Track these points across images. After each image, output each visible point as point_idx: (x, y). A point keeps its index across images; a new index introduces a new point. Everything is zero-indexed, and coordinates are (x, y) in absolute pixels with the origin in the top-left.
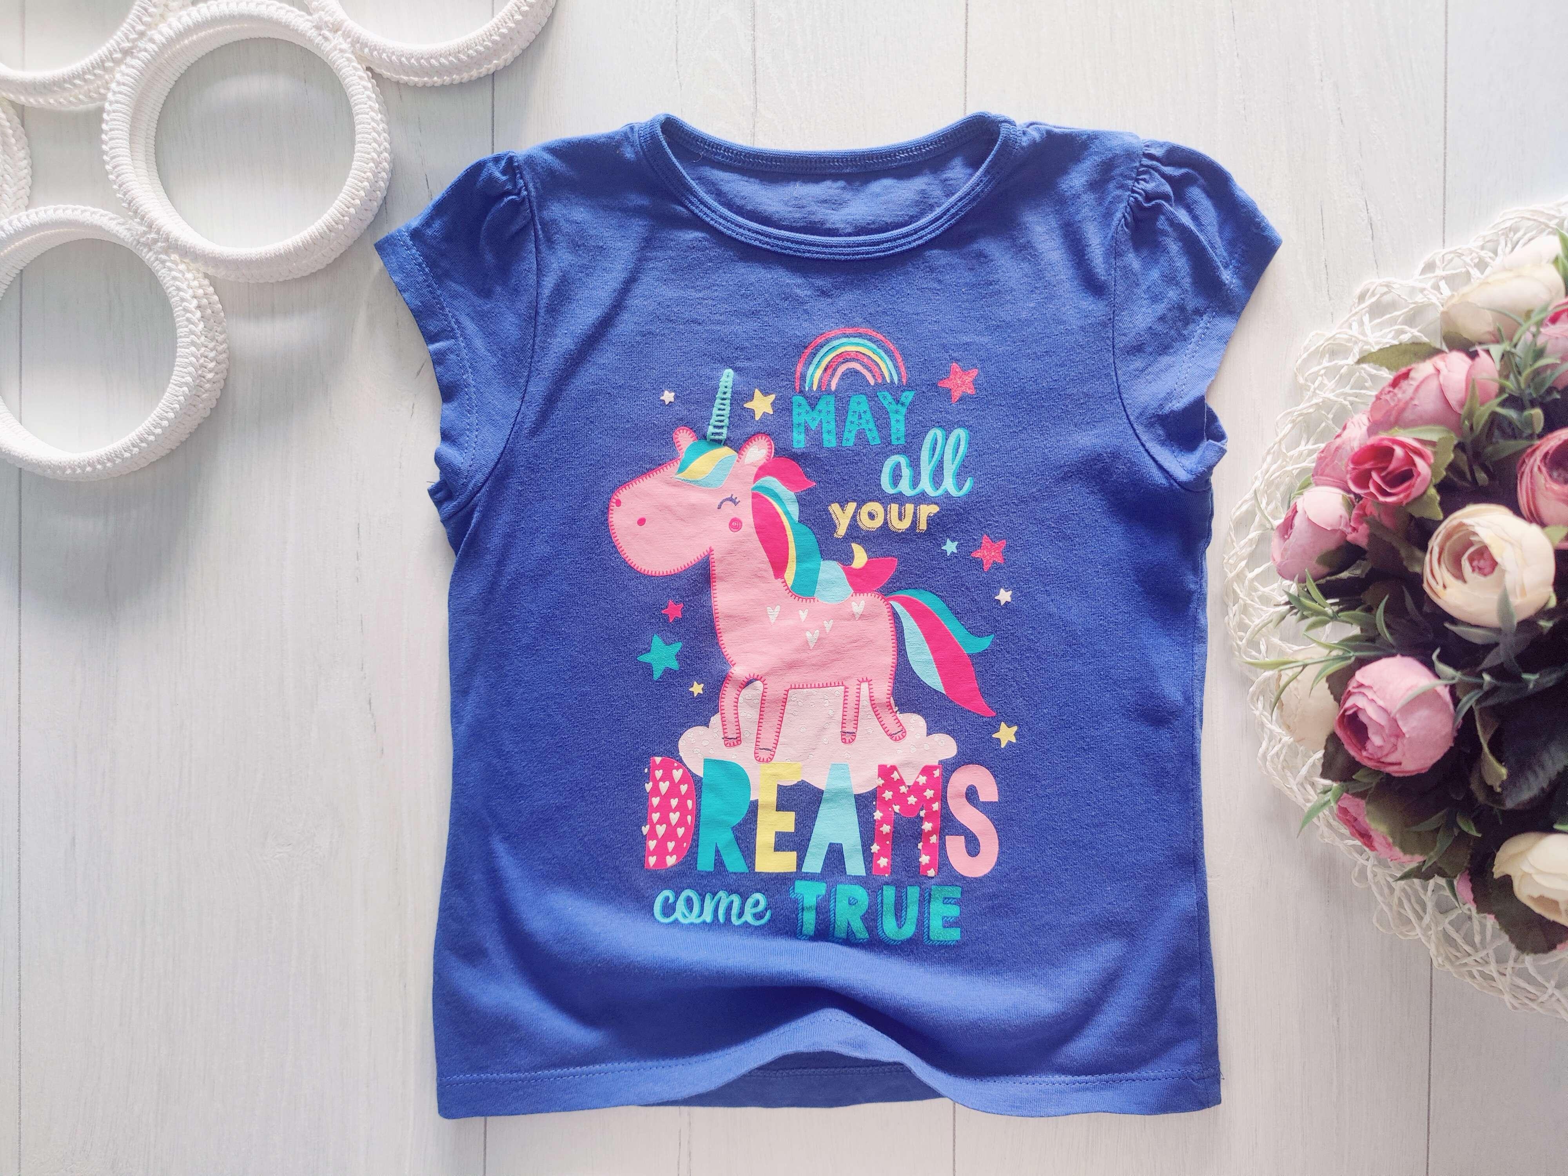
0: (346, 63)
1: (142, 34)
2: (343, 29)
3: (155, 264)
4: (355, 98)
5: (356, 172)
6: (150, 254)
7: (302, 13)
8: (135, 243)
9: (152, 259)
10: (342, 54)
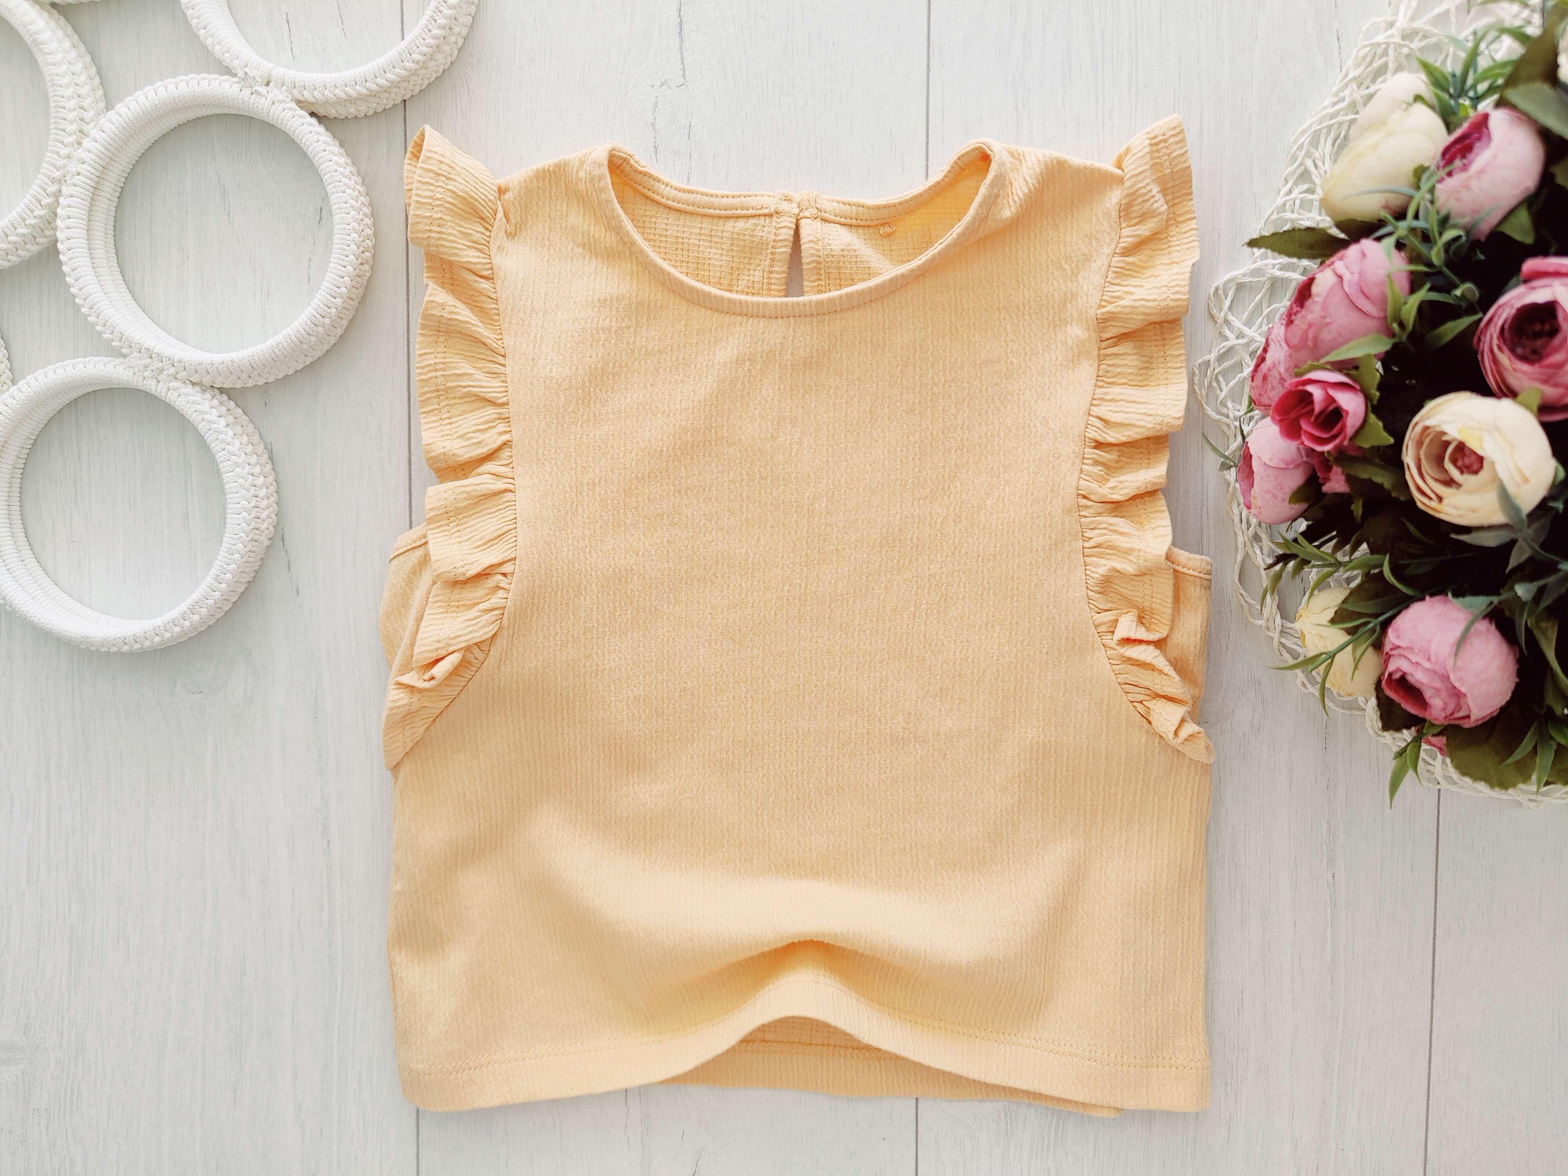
0: (290, 114)
1: (69, 157)
2: (274, 79)
3: (169, 395)
4: (311, 148)
5: (340, 226)
6: (160, 385)
7: (225, 77)
8: (141, 379)
9: (165, 390)
10: (282, 105)
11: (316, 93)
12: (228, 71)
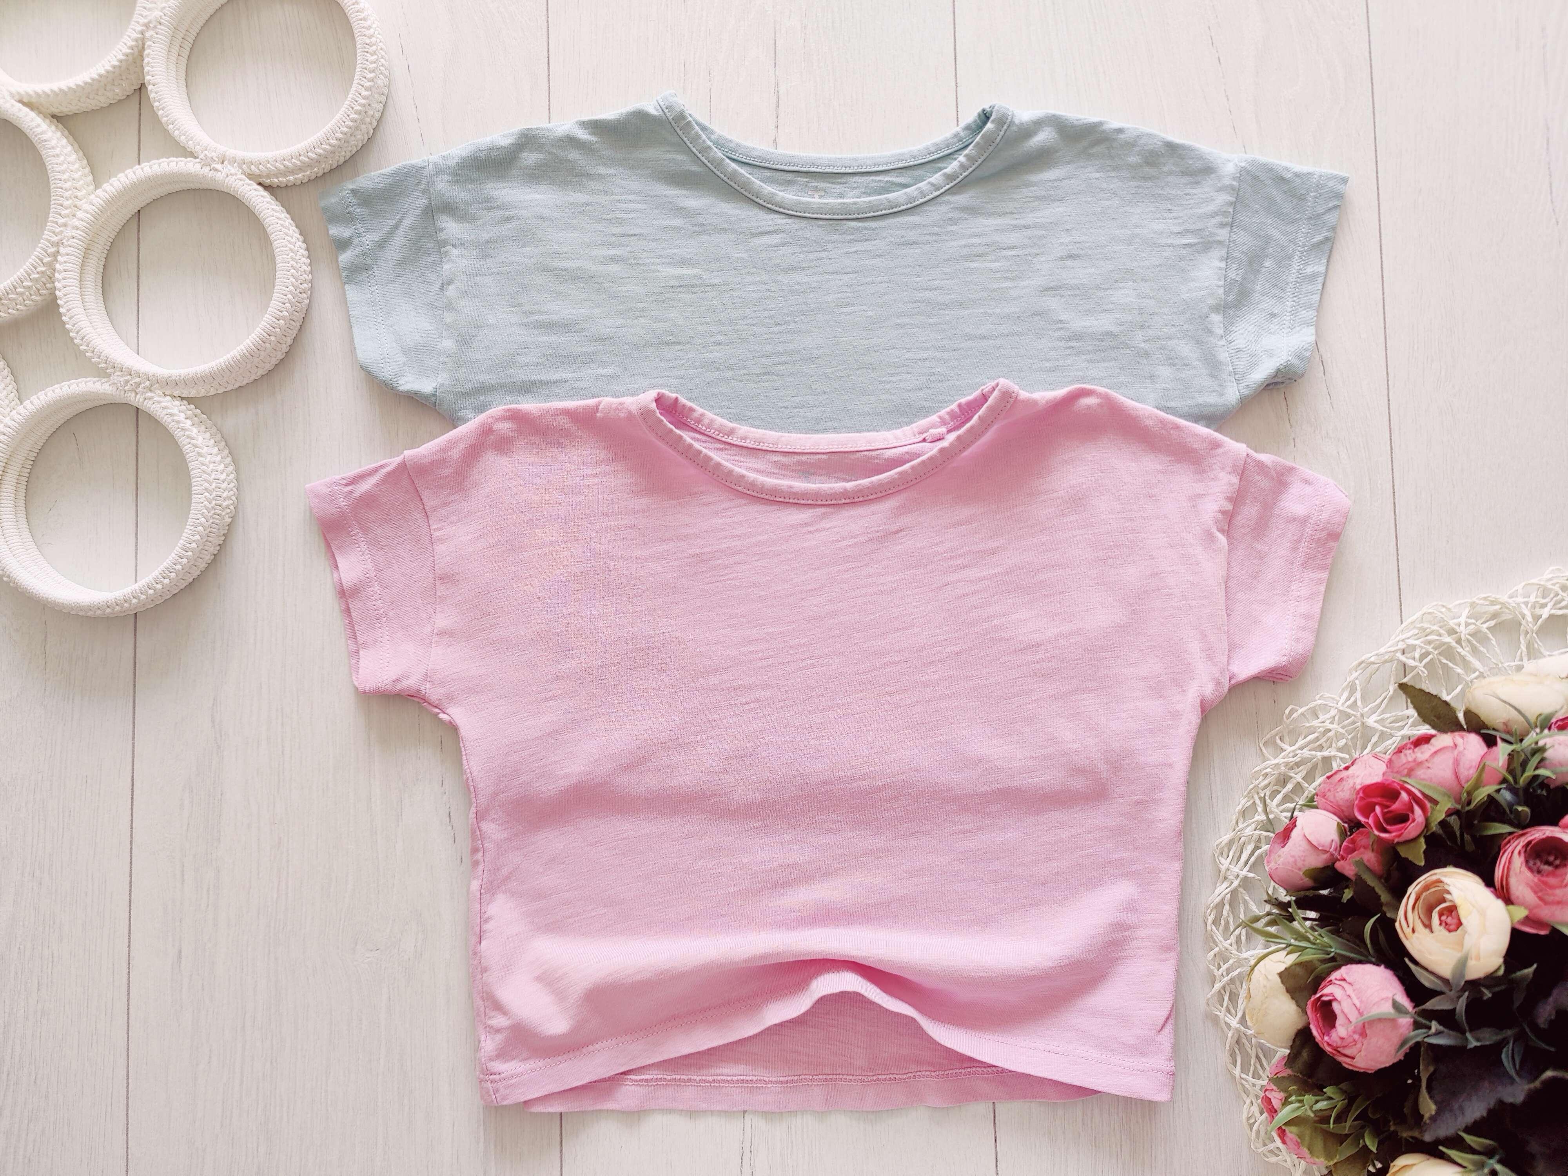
0: (241, 183)
1: (65, 225)
2: (228, 158)
3: (145, 403)
6: (138, 396)
8: (122, 393)
10: (234, 177)
11: (261, 166)
12: (192, 155)
